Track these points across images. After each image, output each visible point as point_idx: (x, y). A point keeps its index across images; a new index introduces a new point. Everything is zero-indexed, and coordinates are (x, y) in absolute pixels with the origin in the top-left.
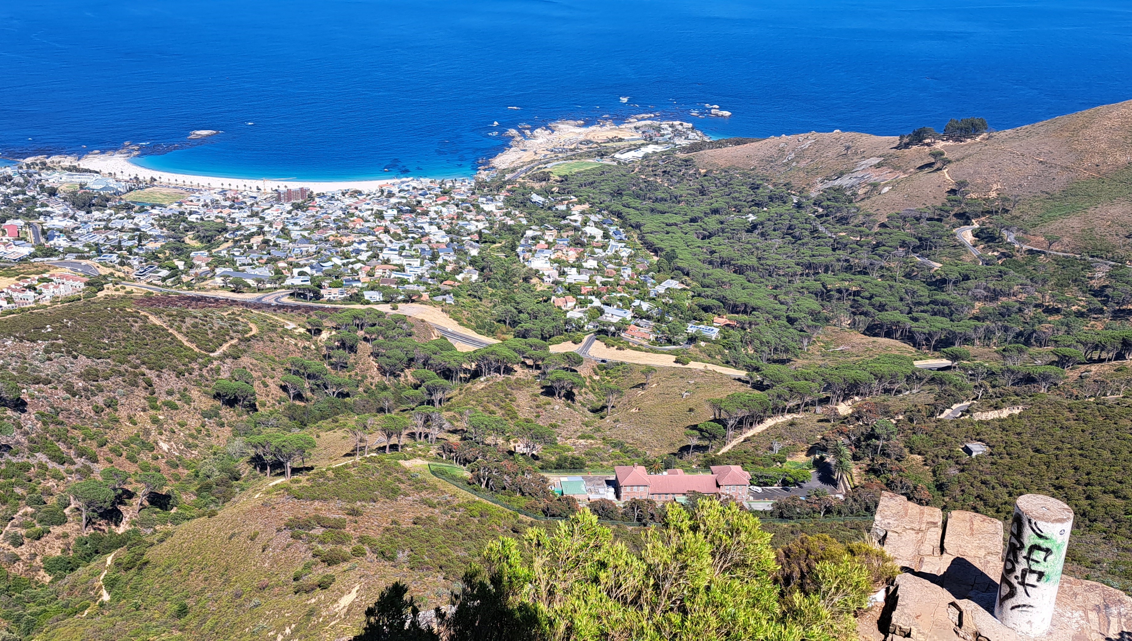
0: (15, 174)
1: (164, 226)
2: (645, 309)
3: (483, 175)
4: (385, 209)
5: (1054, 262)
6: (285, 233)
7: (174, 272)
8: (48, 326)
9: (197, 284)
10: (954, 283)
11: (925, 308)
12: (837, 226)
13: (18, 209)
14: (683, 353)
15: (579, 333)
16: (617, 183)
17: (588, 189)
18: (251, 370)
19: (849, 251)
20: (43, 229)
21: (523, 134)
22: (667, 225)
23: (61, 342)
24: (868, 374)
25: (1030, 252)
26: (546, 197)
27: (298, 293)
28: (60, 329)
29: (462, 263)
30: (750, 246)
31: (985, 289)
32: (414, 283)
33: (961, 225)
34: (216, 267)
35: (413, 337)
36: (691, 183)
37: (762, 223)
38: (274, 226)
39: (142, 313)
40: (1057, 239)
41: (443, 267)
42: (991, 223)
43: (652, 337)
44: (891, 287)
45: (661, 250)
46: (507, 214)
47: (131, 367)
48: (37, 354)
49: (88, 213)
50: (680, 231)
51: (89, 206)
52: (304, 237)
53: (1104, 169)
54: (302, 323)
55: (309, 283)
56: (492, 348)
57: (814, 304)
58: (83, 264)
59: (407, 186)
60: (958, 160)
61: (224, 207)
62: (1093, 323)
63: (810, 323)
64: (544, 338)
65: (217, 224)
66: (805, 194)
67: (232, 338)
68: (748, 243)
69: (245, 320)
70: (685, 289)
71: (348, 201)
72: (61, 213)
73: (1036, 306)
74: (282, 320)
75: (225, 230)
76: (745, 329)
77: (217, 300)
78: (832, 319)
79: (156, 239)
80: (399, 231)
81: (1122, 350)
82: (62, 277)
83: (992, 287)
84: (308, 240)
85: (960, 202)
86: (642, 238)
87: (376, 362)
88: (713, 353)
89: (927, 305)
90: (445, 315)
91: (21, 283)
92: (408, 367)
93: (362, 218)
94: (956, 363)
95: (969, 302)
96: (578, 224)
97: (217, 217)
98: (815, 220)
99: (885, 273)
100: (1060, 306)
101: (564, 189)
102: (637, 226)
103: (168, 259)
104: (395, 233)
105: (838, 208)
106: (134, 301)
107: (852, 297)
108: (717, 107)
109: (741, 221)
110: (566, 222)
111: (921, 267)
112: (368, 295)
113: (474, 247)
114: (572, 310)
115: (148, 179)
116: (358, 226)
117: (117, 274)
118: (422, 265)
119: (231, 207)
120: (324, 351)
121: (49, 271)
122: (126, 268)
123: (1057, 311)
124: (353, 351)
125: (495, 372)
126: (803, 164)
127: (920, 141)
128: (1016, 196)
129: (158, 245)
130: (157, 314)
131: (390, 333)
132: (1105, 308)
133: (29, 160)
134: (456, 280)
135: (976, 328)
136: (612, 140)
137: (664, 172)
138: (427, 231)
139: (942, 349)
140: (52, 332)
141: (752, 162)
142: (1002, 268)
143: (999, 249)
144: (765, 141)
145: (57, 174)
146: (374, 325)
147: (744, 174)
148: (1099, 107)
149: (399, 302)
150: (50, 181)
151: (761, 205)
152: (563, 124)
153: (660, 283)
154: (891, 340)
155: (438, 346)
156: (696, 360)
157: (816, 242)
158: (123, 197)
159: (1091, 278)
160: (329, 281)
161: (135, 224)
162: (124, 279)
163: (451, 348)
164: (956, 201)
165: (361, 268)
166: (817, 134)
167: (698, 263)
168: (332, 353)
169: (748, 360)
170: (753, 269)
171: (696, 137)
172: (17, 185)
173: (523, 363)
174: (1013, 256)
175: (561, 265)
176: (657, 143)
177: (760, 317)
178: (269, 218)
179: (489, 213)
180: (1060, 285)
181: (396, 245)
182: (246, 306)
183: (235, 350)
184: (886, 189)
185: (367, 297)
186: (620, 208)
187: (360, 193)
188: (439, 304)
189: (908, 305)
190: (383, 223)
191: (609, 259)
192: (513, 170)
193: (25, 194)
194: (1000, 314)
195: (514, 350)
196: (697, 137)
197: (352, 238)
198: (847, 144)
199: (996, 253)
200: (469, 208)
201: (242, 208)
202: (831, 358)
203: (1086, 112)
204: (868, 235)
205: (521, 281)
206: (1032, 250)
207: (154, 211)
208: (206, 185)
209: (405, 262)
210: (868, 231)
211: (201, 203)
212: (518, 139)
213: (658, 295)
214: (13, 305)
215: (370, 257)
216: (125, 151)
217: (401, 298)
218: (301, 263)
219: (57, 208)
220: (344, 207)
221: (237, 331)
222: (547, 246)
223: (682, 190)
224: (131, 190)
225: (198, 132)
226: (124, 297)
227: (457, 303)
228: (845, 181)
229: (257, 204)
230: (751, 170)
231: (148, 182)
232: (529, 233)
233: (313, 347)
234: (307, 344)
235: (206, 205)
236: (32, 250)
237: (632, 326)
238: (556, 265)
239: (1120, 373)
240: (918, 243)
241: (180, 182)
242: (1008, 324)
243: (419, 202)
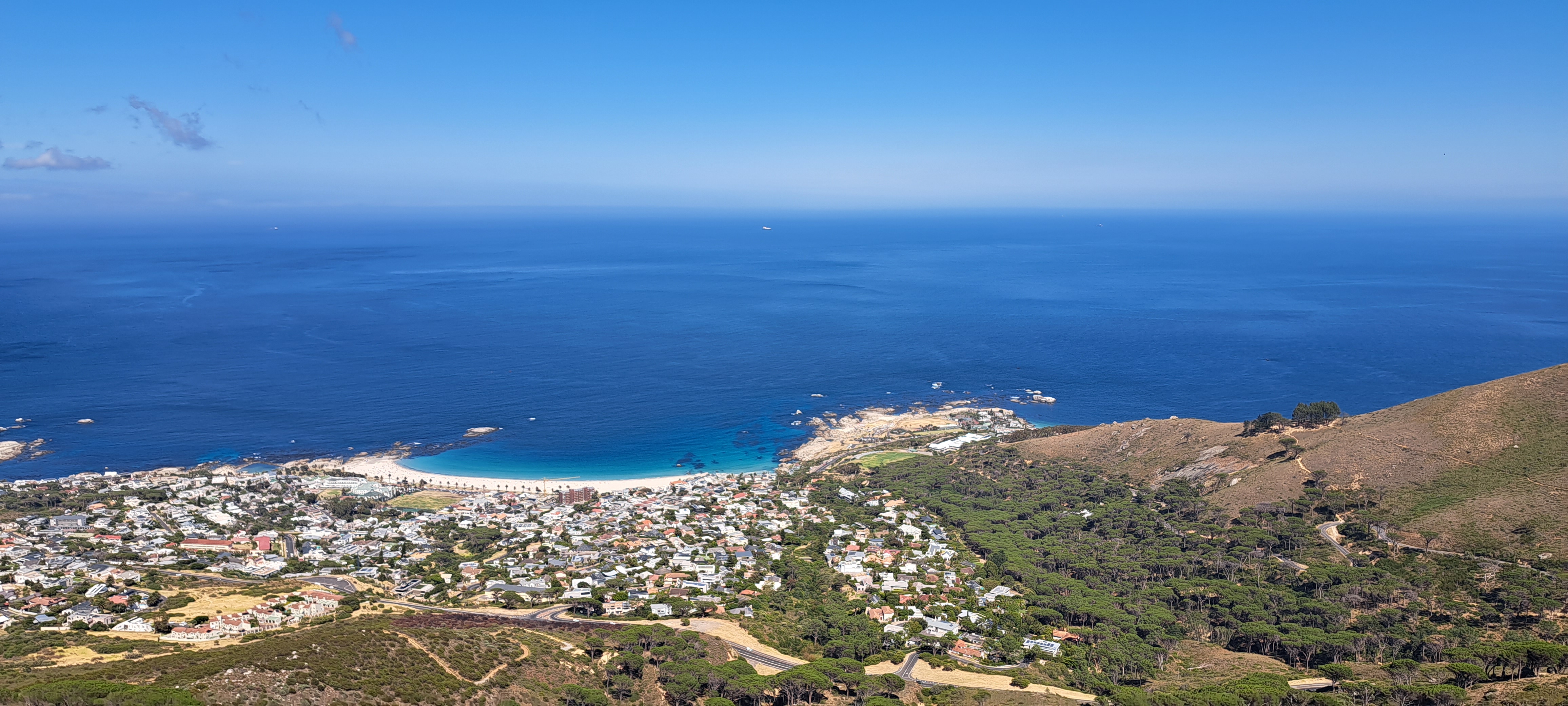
0: (273, 480)
1: (432, 534)
2: (973, 621)
3: (786, 468)
4: (676, 508)
5: (1435, 562)
6: (565, 539)
7: (440, 585)
8: (294, 652)
9: (465, 600)
10: (1324, 587)
11: (1295, 617)
12: (1184, 522)
13: (273, 519)
14: (1020, 674)
15: (899, 651)
16: (934, 475)
17: (901, 482)
18: (521, 701)
19: (1201, 551)
20: (298, 541)
21: (829, 423)
22: (993, 523)
23: (307, 671)
24: (1238, 697)
25: (1406, 550)
26: (856, 492)
27: (576, 608)
28: (307, 656)
29: (763, 569)
30: (1088, 546)
31: (1360, 594)
32: (708, 593)
33: (1324, 521)
34: (487, 579)
35: (707, 658)
36: (1017, 475)
37: (1099, 520)
38: (554, 531)
39: (401, 635)
40: (1435, 536)
41: (740, 574)
42: (1357, 518)
43: (983, 655)
44: (1253, 593)
45: (989, 551)
46: (813, 511)
47: (384, 700)
48: (279, 686)
49: (349, 521)
50: (1008, 529)
51: (351, 514)
52: (585, 542)
53: (1476, 456)
54: (580, 643)
55: (590, 596)
56: (798, 671)
57: (1166, 613)
58: (339, 579)
59: (702, 482)
60: (1312, 448)
61: (500, 511)
62: (1489, 632)
63: (1165, 636)
64: (858, 658)
65: (490, 530)
66: (1144, 486)
67: (500, 663)
68: (1085, 543)
69: (517, 641)
70: (1017, 597)
71: (636, 500)
72: (319, 522)
73: (1422, 613)
74: (558, 640)
75: (499, 537)
76: (1090, 644)
77: (485, 618)
78: (1189, 631)
79: (421, 548)
80: (692, 534)
81: (1528, 664)
82: (314, 595)
83: (1368, 592)
84: (591, 546)
85: (1320, 495)
86: (965, 538)
87: (664, 689)
88: (1055, 673)
89: (1296, 613)
90: (743, 631)
91: (268, 603)
92: (701, 695)
93: (651, 519)
94: (1337, 683)
95: (1344, 609)
96: (893, 522)
97: (491, 523)
98: (1158, 516)
99: (1245, 577)
100: (1448, 613)
101: (876, 483)
102: (960, 524)
103: (433, 571)
104: (687, 535)
105: (1183, 503)
106: (392, 621)
107: (1209, 605)
108: (1039, 392)
109: (1076, 517)
110: (879, 519)
111: (1284, 569)
112: (655, 609)
113: (776, 550)
114: (890, 623)
115: (417, 482)
116: (646, 529)
117: (376, 590)
118: (717, 571)
119: (506, 511)
120: (605, 677)
121: (300, 588)
122: (386, 583)
123: (1447, 619)
124: (637, 676)
125: (802, 699)
126: (1139, 454)
127: (1267, 428)
128: (1382, 488)
129: (423, 556)
130: (417, 636)
131: (681, 654)
132: (1501, 615)
133: (289, 465)
134: (756, 589)
135: (1355, 641)
136: (925, 429)
137: (986, 463)
138: (723, 532)
139: (1320, 666)
140: (298, 659)
141: (1083, 452)
142: (1377, 569)
143: (1370, 548)
144: (1095, 429)
145: (318, 480)
146: (662, 644)
147: (1075, 466)
148: (1460, 389)
149: (691, 616)
150: (311, 487)
151: (1097, 499)
152: (872, 411)
153: (989, 591)
154: (1260, 656)
155: (735, 668)
156: (1036, 681)
157: (1162, 541)
158: (389, 503)
159: (1480, 580)
160: (612, 593)
161: (401, 533)
162: (383, 596)
163: (751, 671)
164: (1315, 493)
165: (648, 577)
166: (1152, 421)
167: (1031, 566)
168: (613, 678)
169: (1096, 681)
170: (1094, 573)
171: (1017, 425)
172: (275, 492)
173: (835, 688)
174: (1387, 555)
175: (875, 568)
176: (975, 432)
177: (1107, 629)
178: (547, 523)
179: (792, 511)
180: (1446, 588)
181: (689, 549)
182: (519, 624)
183: (504, 677)
184: (1235, 481)
185: (654, 611)
186: (940, 503)
187: (649, 491)
188: (737, 617)
189: (1274, 613)
190: (674, 525)
191: (930, 562)
192: (819, 462)
193: (282, 502)
194: (1382, 623)
195: (824, 672)
196: (1019, 425)
197: (639, 542)
198: (1187, 432)
199: (1367, 553)
200: (770, 505)
201: (519, 512)
202: (1192, 678)
203: (1447, 394)
204: (1220, 533)
205: (830, 589)
206: (1408, 549)
207: (421, 518)
208: (481, 487)
209: (697, 568)
210: (1220, 528)
211: (475, 507)
212: (823, 428)
213: (988, 604)
214: (258, 628)
215: (659, 564)
216: (394, 452)
217: (693, 611)
218: (582, 573)
219: (315, 517)
220: (631, 507)
221: (507, 655)
222: (858, 548)
223: (1007, 483)
224: (398, 494)
225: (476, 430)
226: (381, 617)
227: (756, 615)
228: (1188, 472)
229: (536, 506)
230: (1083, 461)
231: (417, 485)
232: (838, 533)
233: (592, 672)
234: (585, 668)
235: (479, 510)
236: (284, 564)
237: (960, 642)
238: (870, 569)
239: (1531, 692)
240: (1278, 542)
241: (452, 484)
242: (1392, 635)
243: (715, 500)
